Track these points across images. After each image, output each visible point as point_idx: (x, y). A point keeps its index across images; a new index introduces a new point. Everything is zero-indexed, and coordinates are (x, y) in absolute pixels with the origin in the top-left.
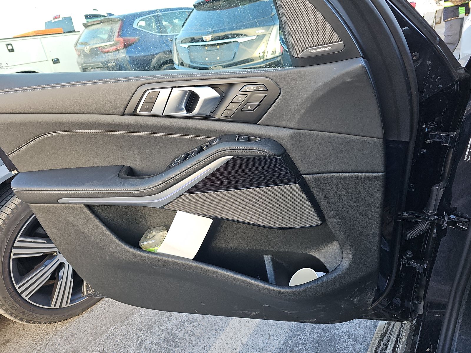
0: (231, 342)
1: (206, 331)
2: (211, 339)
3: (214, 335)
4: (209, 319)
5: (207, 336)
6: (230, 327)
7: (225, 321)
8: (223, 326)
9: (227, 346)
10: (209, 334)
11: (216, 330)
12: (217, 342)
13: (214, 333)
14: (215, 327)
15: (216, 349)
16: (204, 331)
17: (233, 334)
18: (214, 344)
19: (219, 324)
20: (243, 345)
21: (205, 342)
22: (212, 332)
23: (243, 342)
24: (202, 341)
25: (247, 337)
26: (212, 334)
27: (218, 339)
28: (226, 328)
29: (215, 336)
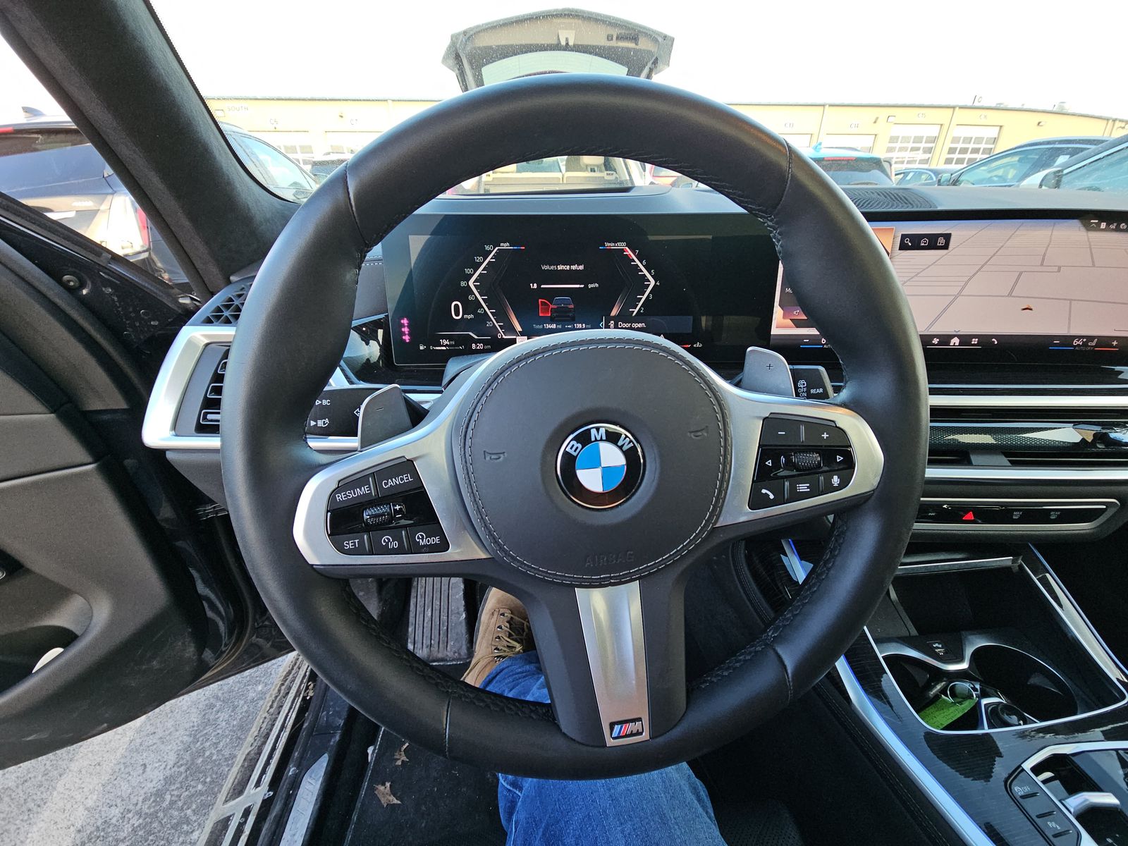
0: (63, 817)
1: (11, 820)
2: (22, 830)
3: (26, 821)
4: (13, 796)
5: (13, 828)
6: (59, 793)
7: (47, 786)
8: (44, 796)
9: (55, 827)
10: (17, 822)
11: (29, 810)
12: (35, 829)
13: (26, 818)
14: (28, 804)
15: (35, 842)
16: (7, 821)
17: (66, 801)
18: (30, 835)
19: (35, 797)
20: (89, 811)
21: (12, 838)
22: (21, 817)
23: (88, 806)
24: (6, 839)
25: (96, 792)
26: (22, 820)
27: (35, 823)
28: (50, 798)
29: (28, 822)
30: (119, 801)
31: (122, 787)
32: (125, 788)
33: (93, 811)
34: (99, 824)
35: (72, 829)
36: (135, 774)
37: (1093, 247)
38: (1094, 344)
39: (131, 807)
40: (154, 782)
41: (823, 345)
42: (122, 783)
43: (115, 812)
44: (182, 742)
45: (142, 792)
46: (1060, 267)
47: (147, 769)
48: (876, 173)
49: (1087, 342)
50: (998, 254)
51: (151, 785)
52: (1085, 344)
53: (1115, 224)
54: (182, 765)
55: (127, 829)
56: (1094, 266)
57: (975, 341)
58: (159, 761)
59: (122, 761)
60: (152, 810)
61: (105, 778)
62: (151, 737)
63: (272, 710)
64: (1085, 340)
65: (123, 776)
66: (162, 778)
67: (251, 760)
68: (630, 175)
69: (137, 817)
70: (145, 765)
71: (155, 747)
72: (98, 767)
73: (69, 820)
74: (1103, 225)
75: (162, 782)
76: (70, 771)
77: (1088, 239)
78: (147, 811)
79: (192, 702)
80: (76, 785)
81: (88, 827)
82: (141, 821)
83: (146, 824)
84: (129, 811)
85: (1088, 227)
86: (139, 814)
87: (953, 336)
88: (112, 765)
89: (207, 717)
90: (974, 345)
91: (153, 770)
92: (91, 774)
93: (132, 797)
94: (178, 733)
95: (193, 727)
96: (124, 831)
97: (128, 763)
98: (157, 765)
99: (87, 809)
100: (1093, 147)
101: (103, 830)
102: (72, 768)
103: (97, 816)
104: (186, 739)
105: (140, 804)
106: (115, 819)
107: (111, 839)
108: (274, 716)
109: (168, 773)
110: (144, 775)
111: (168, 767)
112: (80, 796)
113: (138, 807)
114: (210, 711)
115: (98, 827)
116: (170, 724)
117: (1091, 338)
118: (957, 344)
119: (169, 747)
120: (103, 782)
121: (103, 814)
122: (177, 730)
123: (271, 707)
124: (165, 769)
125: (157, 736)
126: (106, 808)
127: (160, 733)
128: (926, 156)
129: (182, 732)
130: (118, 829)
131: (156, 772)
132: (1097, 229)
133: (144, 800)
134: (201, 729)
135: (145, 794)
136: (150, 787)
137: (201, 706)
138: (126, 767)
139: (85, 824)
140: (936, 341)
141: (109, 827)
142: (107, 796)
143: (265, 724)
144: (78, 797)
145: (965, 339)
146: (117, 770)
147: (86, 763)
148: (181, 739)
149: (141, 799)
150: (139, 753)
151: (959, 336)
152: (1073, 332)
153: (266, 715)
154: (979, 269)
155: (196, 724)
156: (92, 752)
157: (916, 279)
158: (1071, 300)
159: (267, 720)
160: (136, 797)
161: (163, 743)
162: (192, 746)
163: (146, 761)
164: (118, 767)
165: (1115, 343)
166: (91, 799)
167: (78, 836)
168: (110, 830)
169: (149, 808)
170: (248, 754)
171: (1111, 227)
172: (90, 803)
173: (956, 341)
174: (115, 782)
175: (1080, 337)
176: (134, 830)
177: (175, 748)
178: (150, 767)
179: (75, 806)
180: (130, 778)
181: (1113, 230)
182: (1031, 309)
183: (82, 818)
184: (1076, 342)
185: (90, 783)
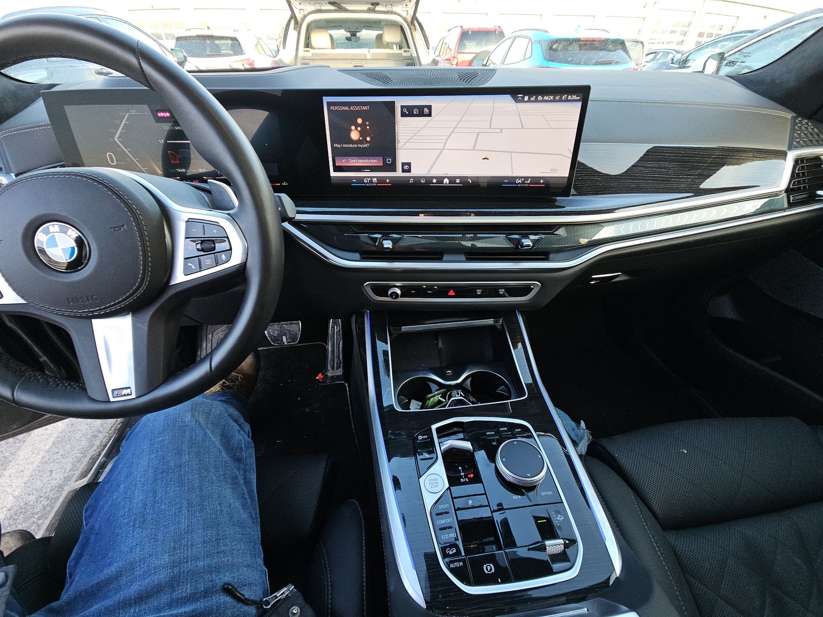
30: (34, 492)
31: (37, 484)
32: (39, 484)
33: (19, 498)
34: (22, 505)
35: (5, 509)
36: (45, 476)
37: (520, 114)
38: (529, 182)
39: (42, 495)
40: (57, 480)
41: (366, 183)
42: (37, 482)
43: (33, 498)
44: (76, 457)
45: (50, 486)
46: (501, 130)
47: (53, 473)
48: (621, 53)
49: (525, 181)
50: (462, 120)
51: (56, 482)
52: (523, 183)
53: (534, 97)
54: (75, 470)
55: (40, 507)
56: (523, 128)
57: (458, 181)
58: (61, 468)
59: (38, 469)
60: (56, 496)
61: (26, 479)
62: (56, 455)
63: (110, 432)
64: (523, 179)
65: (37, 477)
66: (62, 478)
67: (94, 459)
68: (417, 53)
69: (45, 500)
70: (51, 471)
71: (58, 460)
72: (21, 473)
73: (3, 504)
74: (526, 98)
75: (63, 480)
76: (4, 476)
77: (517, 108)
78: (53, 496)
79: (83, 434)
80: (8, 484)
81: (15, 507)
82: (48, 502)
83: (52, 503)
84: (41, 497)
85: (516, 100)
86: (48, 498)
87: (444, 178)
88: (31, 471)
89: (92, 442)
90: (458, 183)
91: (56, 474)
92: (17, 477)
93: (43, 489)
94: (73, 452)
95: (83, 448)
96: (37, 508)
97: (41, 470)
98: (59, 470)
99: (14, 497)
100: (750, 35)
101: (24, 508)
102: (5, 474)
103: (20, 501)
104: (78, 455)
105: (48, 492)
106: (32, 502)
107: (29, 513)
108: (111, 435)
109: (66, 475)
110: (51, 477)
111: (67, 471)
112: (10, 490)
113: (47, 495)
114: (95, 439)
115: (21, 507)
116: (68, 447)
117: (526, 178)
118: (448, 183)
119: (68, 460)
120: (25, 481)
121: (25, 500)
122: (72, 451)
123: (110, 430)
124: (64, 472)
125: (59, 454)
126: (27, 496)
127: (62, 453)
128: (681, 38)
129: (76, 451)
130: (33, 507)
131: (59, 474)
132: (523, 101)
133: (51, 491)
134: (89, 449)
135: (52, 487)
136: (54, 483)
137: (89, 436)
138: (39, 472)
139: (13, 505)
140: (435, 181)
141: (28, 506)
142: (27, 489)
143: (105, 439)
144: (9, 491)
145: (452, 179)
146: (34, 474)
147: (14, 471)
148: (75, 455)
149: (48, 490)
150: (48, 464)
151: (448, 178)
152: (515, 174)
153: (107, 434)
154: (453, 131)
155: (85, 446)
156: (18, 464)
157: (415, 137)
158: (511, 152)
159: (106, 437)
160: (46, 489)
161: (63, 458)
162: (82, 459)
163: (52, 469)
164: (34, 472)
165: (542, 181)
166: (17, 491)
167: (8, 513)
168: (29, 508)
169: (54, 495)
170: (92, 456)
171: (532, 99)
172: (16, 494)
173: (446, 181)
174: (32, 481)
175: (520, 178)
176: (44, 507)
177: (71, 460)
178: (55, 472)
179: (7, 496)
180: (42, 478)
181: (533, 102)
182: (488, 159)
183: (11, 502)
184: (518, 181)
185: (16, 482)
